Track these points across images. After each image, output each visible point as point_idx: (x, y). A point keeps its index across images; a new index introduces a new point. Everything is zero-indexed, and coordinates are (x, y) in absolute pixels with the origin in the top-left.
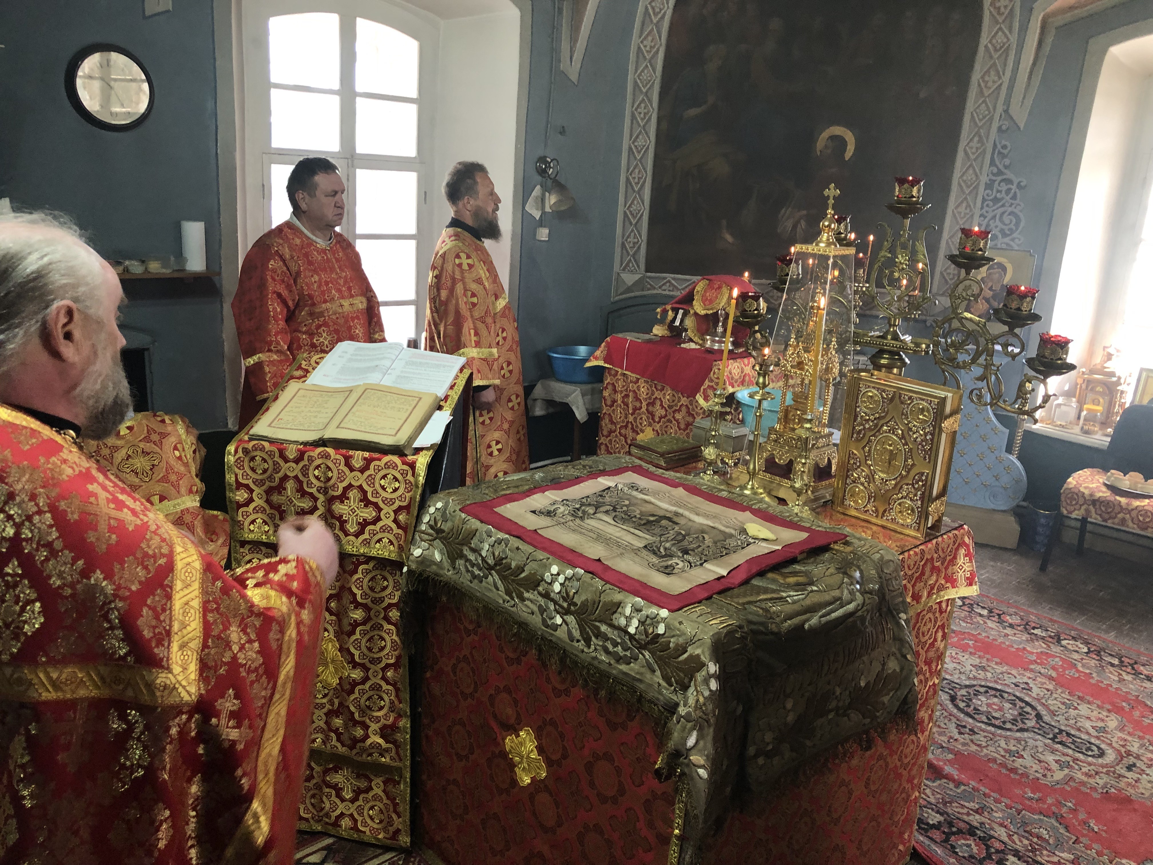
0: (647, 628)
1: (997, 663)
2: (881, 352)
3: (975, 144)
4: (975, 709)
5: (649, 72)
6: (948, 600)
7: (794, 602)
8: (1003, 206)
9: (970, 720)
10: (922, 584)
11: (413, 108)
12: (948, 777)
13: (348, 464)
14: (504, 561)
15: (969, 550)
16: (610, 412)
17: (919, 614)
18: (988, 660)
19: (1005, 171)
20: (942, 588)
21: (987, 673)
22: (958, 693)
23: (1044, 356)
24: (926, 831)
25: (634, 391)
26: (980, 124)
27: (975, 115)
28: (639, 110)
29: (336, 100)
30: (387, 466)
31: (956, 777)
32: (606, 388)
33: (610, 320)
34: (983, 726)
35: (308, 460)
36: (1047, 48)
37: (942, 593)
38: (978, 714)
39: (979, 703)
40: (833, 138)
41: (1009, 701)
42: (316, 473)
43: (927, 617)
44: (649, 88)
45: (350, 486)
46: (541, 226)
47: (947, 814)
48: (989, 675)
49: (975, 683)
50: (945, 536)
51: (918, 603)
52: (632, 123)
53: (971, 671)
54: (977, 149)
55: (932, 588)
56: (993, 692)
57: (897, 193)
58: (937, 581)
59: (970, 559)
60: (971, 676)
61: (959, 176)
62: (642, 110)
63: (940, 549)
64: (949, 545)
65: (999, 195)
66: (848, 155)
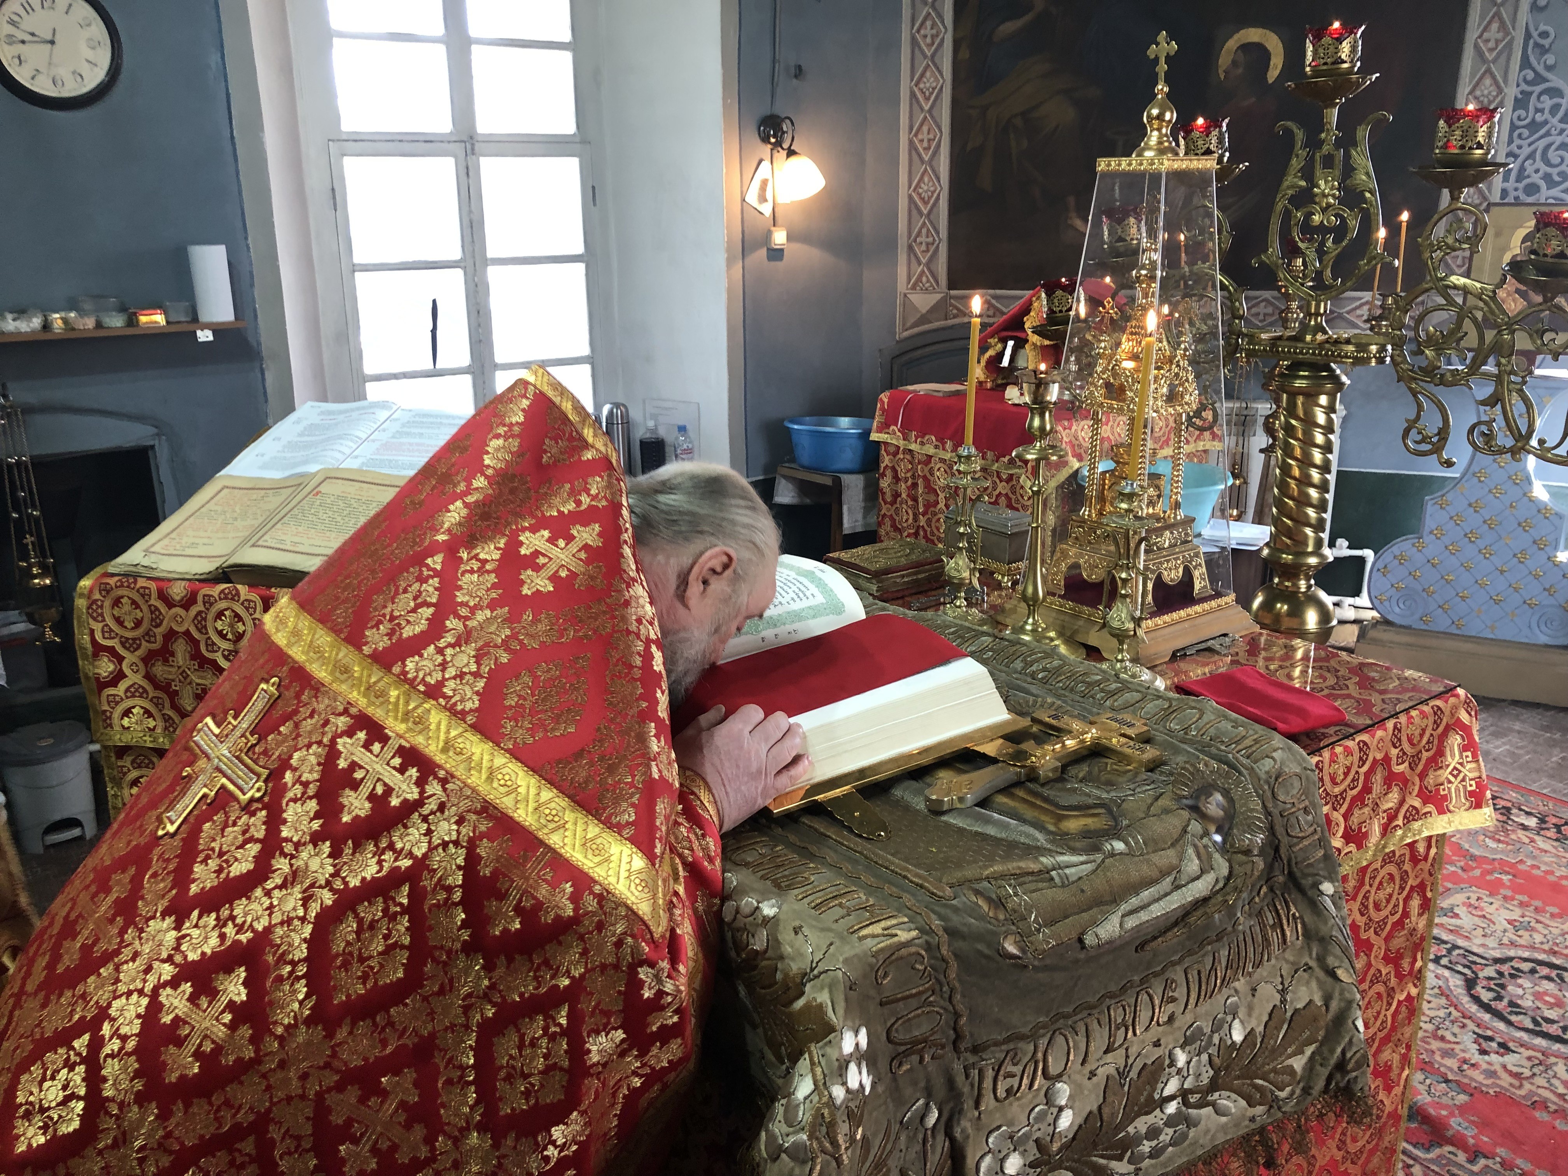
1: (1553, 916)
2: (1295, 368)
3: (1493, 33)
4: (1512, 1004)
6: (1430, 837)
8: (1548, 134)
9: (1501, 1026)
10: (1366, 810)
11: (566, 57)
12: (1458, 1142)
15: (1470, 736)
16: (892, 512)
17: (1363, 869)
18: (1537, 910)
19: (1549, 75)
20: (1415, 815)
21: (1535, 935)
22: (1481, 975)
25: (925, 478)
28: (922, 32)
29: (440, 52)
31: (1471, 1141)
32: (883, 475)
33: (895, 369)
34: (1526, 1037)
35: (205, 603)
37: (1416, 825)
38: (1517, 1013)
39: (1520, 992)
40: (1246, 48)
43: (1383, 873)
46: (774, 226)
48: (1538, 938)
49: (1512, 953)
50: (1414, 713)
51: (1359, 847)
52: (913, 52)
53: (1505, 931)
54: (1498, 41)
55: (1392, 817)
56: (1545, 971)
57: (1309, 59)
58: (1402, 802)
59: (1475, 756)
60: (1505, 941)
61: (1467, 90)
62: (927, 30)
63: (1404, 739)
64: (1424, 730)
65: (1539, 118)
66: (1273, 74)
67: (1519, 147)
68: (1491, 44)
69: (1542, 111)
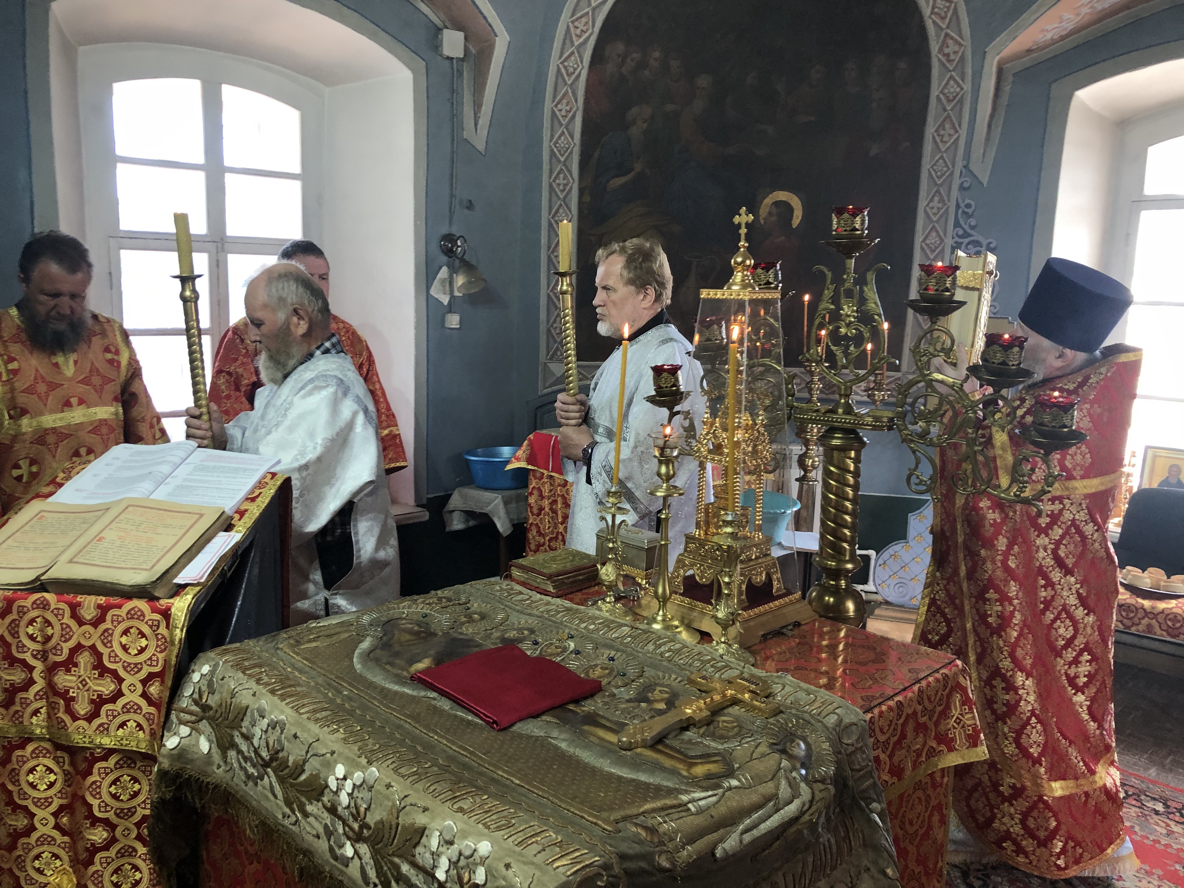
0: (462, 872)
2: (831, 431)
3: (935, 203)
5: (566, 138)
6: (944, 769)
7: (701, 811)
10: (904, 751)
11: (296, 185)
13: (74, 616)
14: (281, 755)
15: (966, 695)
16: (537, 521)
17: (902, 795)
19: (972, 233)
20: (933, 753)
23: (1042, 424)
25: (563, 496)
26: (939, 183)
27: (933, 173)
28: (557, 181)
29: (200, 177)
30: (131, 615)
32: (532, 493)
33: (537, 417)
35: (19, 612)
36: (1005, 99)
37: (934, 760)
42: (30, 630)
43: (914, 796)
44: (567, 157)
45: (78, 648)
46: (450, 312)
50: (931, 679)
51: (899, 779)
52: (550, 195)
54: (939, 209)
55: (919, 755)
57: (835, 226)
58: (925, 744)
59: (970, 708)
61: (921, 240)
62: (561, 181)
63: (925, 698)
64: (937, 691)
66: (796, 222)
68: (935, 211)
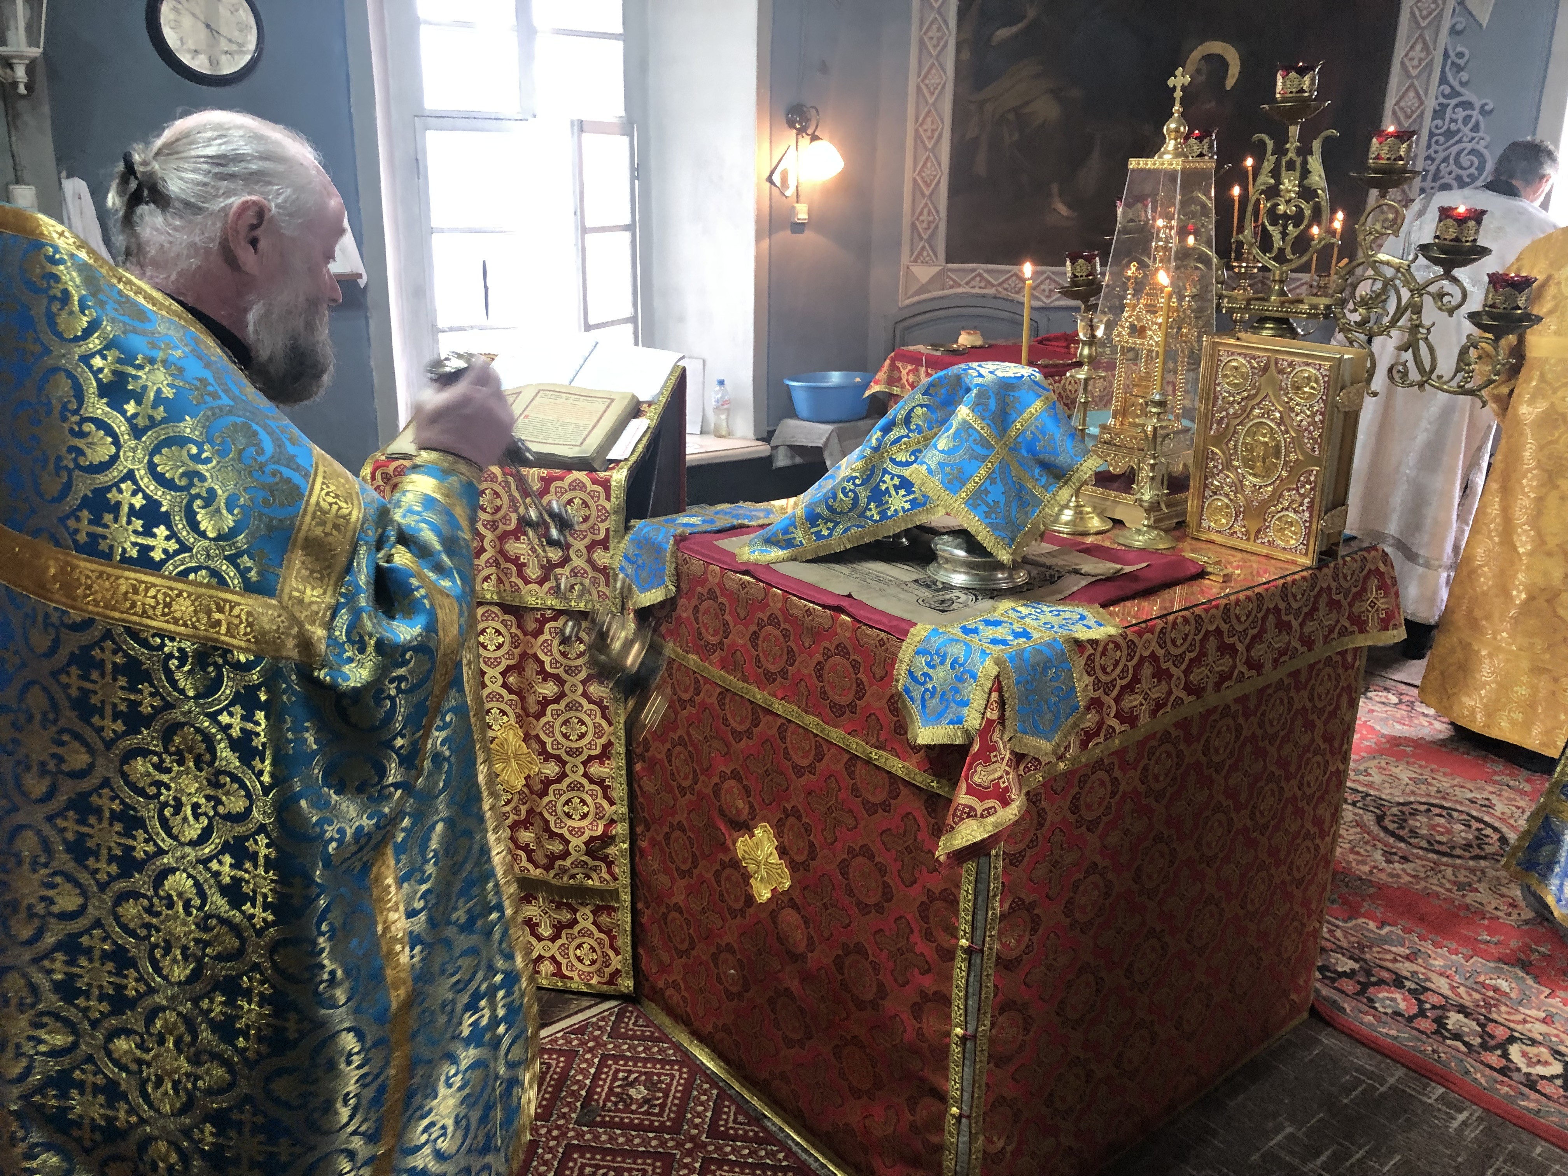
1: (1446, 775)
2: (1262, 321)
3: (1418, 52)
4: (1411, 831)
6: (1356, 649)
8: (1460, 141)
9: (1403, 845)
10: (1315, 623)
11: (618, 47)
13: (521, 488)
15: (1384, 580)
17: (1311, 667)
18: (1433, 771)
19: (1462, 90)
20: (1344, 632)
21: (1430, 787)
22: (1388, 813)
23: (1494, 306)
24: (1333, 980)
27: (1416, 11)
28: (930, 34)
30: (573, 486)
31: (1380, 917)
33: (899, 331)
34: (1421, 852)
37: (1345, 639)
38: (1415, 837)
39: (1418, 824)
40: (1209, 58)
41: (1459, 821)
43: (1324, 672)
44: (943, 3)
46: (797, 202)
47: (1365, 961)
48: (1433, 789)
49: (1412, 799)
50: (1347, 559)
52: (920, 52)
53: (1407, 784)
54: (1420, 60)
55: (1331, 631)
56: (1438, 811)
57: (1280, 88)
58: (1338, 621)
59: (1386, 593)
60: (1408, 791)
61: (1394, 101)
62: (934, 33)
63: (1341, 576)
64: (1354, 572)
65: (1453, 127)
66: (1230, 82)
67: (1436, 152)
69: (1456, 121)
